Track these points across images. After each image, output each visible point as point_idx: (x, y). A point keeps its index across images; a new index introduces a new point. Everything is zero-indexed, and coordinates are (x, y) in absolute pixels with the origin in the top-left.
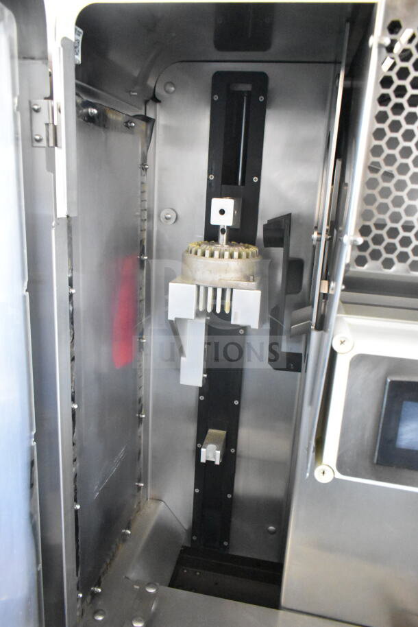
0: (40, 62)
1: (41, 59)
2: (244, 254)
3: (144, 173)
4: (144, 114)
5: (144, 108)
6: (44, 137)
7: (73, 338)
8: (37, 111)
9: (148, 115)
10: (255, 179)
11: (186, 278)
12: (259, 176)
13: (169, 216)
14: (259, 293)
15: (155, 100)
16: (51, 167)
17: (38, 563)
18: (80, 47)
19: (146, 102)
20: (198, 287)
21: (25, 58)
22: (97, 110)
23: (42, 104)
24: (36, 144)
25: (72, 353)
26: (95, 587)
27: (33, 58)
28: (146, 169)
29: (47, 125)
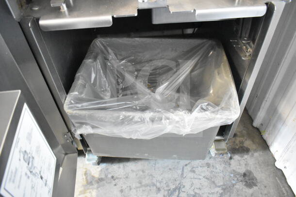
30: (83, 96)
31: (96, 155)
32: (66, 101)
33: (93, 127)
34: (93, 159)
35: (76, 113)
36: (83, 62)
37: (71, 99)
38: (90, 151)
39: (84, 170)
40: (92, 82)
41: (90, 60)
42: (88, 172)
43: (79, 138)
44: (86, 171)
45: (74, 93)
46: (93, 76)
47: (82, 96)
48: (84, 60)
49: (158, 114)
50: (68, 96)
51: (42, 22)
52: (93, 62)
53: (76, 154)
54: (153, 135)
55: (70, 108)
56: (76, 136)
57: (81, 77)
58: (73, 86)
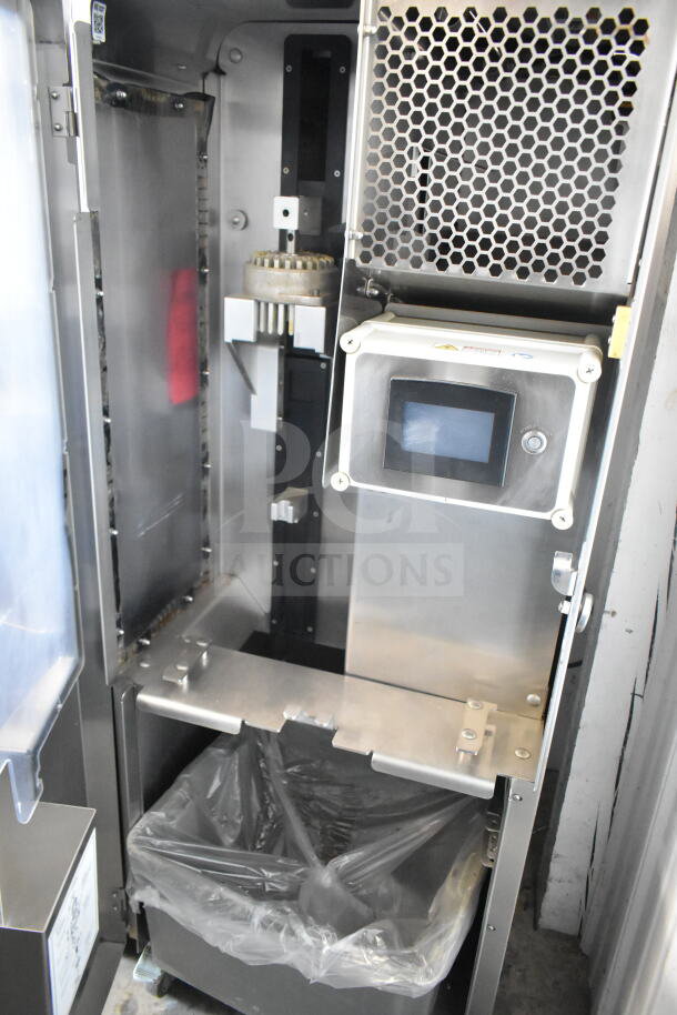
0: (57, 46)
1: (57, 43)
2: (309, 264)
3: (202, 165)
4: (201, 91)
5: (201, 82)
6: (64, 125)
7: (104, 347)
8: (56, 98)
9: (207, 92)
10: (337, 174)
11: (245, 293)
12: (342, 170)
13: (236, 220)
14: (323, 310)
15: (219, 71)
16: (73, 158)
17: (75, 584)
18: (104, 23)
19: (205, 75)
20: (259, 303)
21: (41, 42)
22: (127, 93)
23: (62, 91)
24: (57, 133)
25: (102, 363)
26: (142, 638)
27: (49, 42)
28: (206, 161)
29: (68, 113)
30: (173, 824)
31: (159, 966)
32: (137, 826)
33: (162, 897)
34: (150, 974)
35: (142, 857)
36: (204, 752)
37: (148, 825)
38: (149, 949)
39: (126, 997)
40: (209, 796)
41: (221, 751)
42: (130, 1005)
43: (135, 910)
44: (127, 1002)
45: (158, 815)
46: (216, 783)
47: (171, 823)
48: (209, 749)
49: (279, 917)
50: (145, 816)
51: (142, 697)
52: (225, 756)
53: (121, 947)
54: (259, 958)
55: (137, 842)
56: (131, 902)
57: (186, 784)
58: (164, 796)
